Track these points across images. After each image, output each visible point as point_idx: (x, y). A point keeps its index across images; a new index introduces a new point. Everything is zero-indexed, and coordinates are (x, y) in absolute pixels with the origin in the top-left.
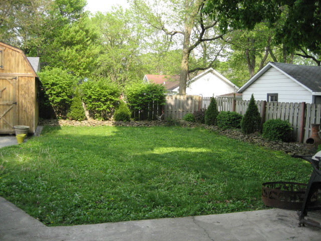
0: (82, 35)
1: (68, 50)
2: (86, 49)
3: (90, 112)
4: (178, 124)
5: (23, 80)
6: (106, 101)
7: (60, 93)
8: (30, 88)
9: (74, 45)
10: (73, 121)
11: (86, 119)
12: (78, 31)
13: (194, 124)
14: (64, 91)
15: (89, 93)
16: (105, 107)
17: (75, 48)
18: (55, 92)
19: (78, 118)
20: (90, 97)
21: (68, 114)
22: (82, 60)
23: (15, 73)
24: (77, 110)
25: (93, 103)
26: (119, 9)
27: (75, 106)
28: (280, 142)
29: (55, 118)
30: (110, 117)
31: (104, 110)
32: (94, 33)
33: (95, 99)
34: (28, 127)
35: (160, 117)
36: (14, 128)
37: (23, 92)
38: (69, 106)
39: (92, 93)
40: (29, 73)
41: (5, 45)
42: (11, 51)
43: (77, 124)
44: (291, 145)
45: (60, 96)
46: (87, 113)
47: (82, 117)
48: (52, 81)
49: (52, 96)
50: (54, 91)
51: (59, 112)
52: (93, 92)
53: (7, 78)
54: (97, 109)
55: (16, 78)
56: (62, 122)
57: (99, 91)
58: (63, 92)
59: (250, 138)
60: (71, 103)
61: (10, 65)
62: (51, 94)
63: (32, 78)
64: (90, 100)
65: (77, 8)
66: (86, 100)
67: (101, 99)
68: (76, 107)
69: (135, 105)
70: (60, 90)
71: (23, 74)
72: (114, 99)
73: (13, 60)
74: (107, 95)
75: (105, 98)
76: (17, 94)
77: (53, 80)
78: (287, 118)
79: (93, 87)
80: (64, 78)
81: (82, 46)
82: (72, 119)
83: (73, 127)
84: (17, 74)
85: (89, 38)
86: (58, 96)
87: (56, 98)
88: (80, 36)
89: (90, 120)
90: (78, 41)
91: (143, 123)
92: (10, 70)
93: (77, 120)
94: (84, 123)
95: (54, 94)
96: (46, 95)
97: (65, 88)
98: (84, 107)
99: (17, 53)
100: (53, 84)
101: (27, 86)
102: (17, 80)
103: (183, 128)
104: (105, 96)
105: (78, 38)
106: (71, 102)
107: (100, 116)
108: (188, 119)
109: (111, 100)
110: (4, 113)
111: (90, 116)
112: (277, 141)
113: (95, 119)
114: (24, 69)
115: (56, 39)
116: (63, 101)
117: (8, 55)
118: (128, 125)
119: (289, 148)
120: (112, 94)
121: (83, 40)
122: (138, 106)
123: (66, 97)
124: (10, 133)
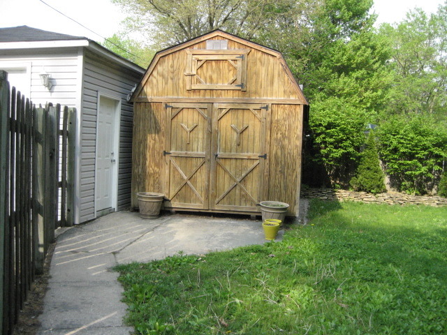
0: (366, 54)
1: (343, 79)
2: (372, 76)
3: (392, 178)
5: (280, 111)
6: (428, 157)
7: (341, 141)
8: (293, 126)
9: (353, 70)
10: (363, 193)
11: (385, 191)
12: (359, 48)
14: (348, 138)
15: (395, 143)
16: (424, 169)
17: (355, 75)
18: (332, 140)
19: (372, 188)
20: (395, 150)
21: (353, 181)
22: (365, 95)
23: (265, 98)
24: (370, 173)
25: (400, 162)
26: (419, 16)
27: (367, 165)
29: (329, 186)
30: (431, 188)
31: (421, 174)
32: (383, 51)
33: (404, 153)
34: (286, 205)
36: (259, 205)
37: (279, 135)
38: (356, 166)
39: (400, 143)
40: (292, 98)
41: (250, 44)
42: (259, 54)
43: (369, 198)
45: (341, 147)
46: (387, 180)
47: (378, 186)
48: (328, 119)
49: (326, 147)
50: (331, 136)
51: (335, 176)
52: (402, 141)
53: (252, 107)
54: (408, 173)
55: (266, 108)
56: (343, 195)
57: (412, 138)
58: (346, 140)
60: (359, 161)
61: (257, 82)
62: (325, 142)
63: (298, 107)
64: (396, 156)
65: (358, 11)
66: (386, 156)
67: (417, 154)
68: (368, 169)
70: (341, 135)
71: (281, 98)
72: (443, 154)
73: (263, 71)
74: (429, 147)
75: (426, 153)
76: (269, 138)
77: (330, 117)
79: (402, 132)
80: (349, 115)
81: (365, 71)
82: (359, 190)
83: (361, 204)
84: (269, 99)
85: (377, 58)
86: (336, 148)
87: (334, 150)
88: (362, 55)
89: (392, 192)
90: (360, 63)
92: (256, 93)
93: (370, 191)
94: (382, 197)
95: (331, 144)
96: (315, 144)
97: (350, 133)
98: (381, 167)
99: (270, 58)
100: (330, 126)
101: (287, 123)
102: (270, 110)
104: (425, 148)
105: (359, 60)
106: (360, 157)
107: (412, 186)
109: (438, 156)
110: (243, 175)
111: (392, 185)
113: (400, 191)
114: (282, 89)
115: (324, 63)
116: (346, 156)
117: (255, 63)
120: (438, 145)
121: (367, 62)
123: (351, 150)
124: (252, 215)
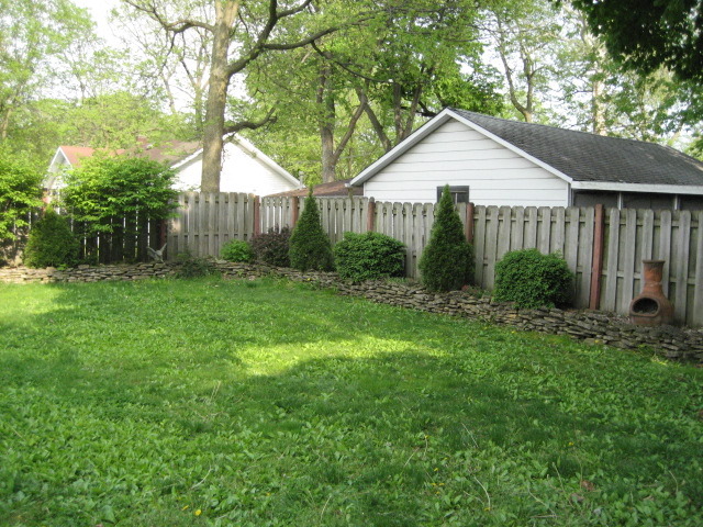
4: (213, 269)
6: (5, 207)
13: (254, 270)
28: (555, 312)
30: (12, 255)
35: (160, 253)
44: (592, 319)
59: (452, 302)
69: (94, 218)
72: (28, 202)
74: (6, 192)
78: (557, 247)
91: (112, 269)
103: (225, 279)
108: (235, 257)
109: (21, 205)
112: (544, 307)
118: (71, 279)
119: (586, 326)
120: (20, 187)
122: (103, 221)
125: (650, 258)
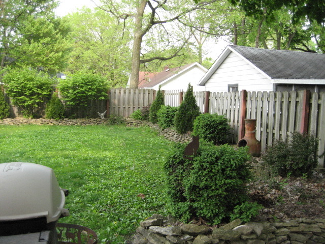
0: (49, 27)
1: (33, 43)
2: (55, 42)
4: (123, 122)
6: (32, 95)
9: (41, 38)
11: (14, 117)
12: (45, 23)
13: (141, 123)
16: (30, 102)
17: (42, 41)
35: (102, 114)
46: (16, 110)
47: (3, 114)
59: (183, 139)
67: (25, 92)
72: (41, 92)
75: (30, 92)
78: (224, 112)
81: (50, 39)
85: (58, 30)
88: (47, 28)
89: (19, 117)
90: (46, 33)
91: (78, 120)
94: (6, 121)
104: (30, 89)
105: (45, 30)
108: (135, 117)
111: (19, 113)
118: (60, 124)
120: (39, 87)
121: (51, 33)
125: (249, 118)
